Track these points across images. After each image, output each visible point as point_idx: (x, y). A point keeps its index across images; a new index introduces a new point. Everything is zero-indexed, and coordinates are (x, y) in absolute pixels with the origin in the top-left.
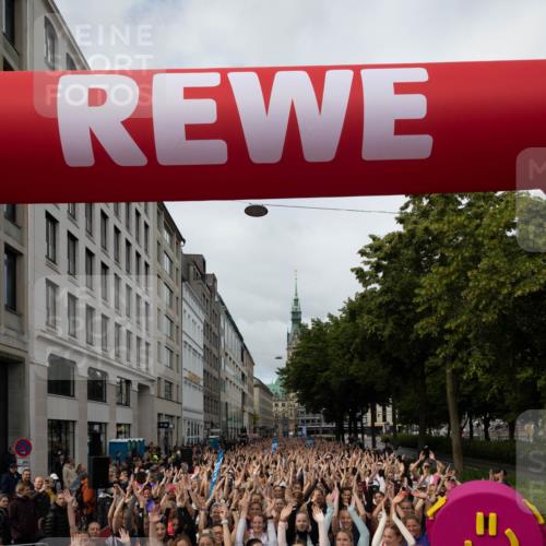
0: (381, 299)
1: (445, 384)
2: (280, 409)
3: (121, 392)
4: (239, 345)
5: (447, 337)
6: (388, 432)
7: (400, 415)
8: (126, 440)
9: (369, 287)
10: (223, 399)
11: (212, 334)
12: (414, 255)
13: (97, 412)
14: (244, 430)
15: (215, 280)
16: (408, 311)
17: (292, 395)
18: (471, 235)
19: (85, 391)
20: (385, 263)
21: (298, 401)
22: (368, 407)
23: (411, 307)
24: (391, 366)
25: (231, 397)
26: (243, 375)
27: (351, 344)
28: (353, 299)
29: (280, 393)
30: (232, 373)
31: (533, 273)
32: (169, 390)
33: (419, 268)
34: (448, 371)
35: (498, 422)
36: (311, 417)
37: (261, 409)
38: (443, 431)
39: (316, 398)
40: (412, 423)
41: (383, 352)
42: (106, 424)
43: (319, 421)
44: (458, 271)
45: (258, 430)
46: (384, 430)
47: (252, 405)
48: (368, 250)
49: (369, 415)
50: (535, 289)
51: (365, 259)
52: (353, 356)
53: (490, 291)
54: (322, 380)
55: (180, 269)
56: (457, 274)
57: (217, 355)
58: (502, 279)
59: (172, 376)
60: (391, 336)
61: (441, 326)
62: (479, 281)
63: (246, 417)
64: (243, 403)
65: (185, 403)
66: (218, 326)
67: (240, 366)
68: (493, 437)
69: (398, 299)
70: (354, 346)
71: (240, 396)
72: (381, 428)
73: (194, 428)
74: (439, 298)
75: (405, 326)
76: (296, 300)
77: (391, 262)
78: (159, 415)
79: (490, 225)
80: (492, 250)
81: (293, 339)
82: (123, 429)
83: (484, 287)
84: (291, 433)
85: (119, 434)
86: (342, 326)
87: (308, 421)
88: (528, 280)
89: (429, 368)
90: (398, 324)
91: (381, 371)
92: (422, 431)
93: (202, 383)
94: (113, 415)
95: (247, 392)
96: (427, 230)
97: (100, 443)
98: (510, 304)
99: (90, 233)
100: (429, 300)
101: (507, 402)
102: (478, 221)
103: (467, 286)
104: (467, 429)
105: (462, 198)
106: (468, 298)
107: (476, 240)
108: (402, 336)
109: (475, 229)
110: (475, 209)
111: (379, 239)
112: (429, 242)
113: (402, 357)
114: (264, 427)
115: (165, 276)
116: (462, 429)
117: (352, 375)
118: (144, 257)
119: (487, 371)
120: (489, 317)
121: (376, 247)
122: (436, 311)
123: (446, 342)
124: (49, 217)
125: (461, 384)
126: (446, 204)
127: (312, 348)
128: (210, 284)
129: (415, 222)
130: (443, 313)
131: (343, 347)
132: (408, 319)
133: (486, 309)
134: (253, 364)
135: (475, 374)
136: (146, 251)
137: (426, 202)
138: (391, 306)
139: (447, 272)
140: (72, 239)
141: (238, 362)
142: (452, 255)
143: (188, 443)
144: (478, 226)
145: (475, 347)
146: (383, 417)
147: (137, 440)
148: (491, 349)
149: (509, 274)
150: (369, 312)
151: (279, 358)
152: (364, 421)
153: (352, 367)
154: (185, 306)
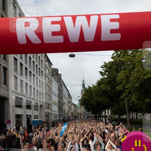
0: (107, 80)
1: (125, 103)
2: (79, 111)
4: (67, 93)
5: (126, 90)
6: (109, 117)
7: (113, 112)
8: (37, 120)
9: (104, 77)
10: (64, 108)
11: (60, 90)
12: (116, 67)
13: (29, 112)
14: (69, 117)
15: (61, 75)
16: (114, 83)
17: (83, 107)
18: (132, 62)
20: (108, 70)
21: (84, 109)
22: (104, 110)
24: (110, 99)
25: (66, 108)
26: (69, 102)
28: (99, 80)
29: (79, 106)
30: (66, 101)
32: (49, 106)
33: (117, 71)
34: (126, 100)
35: (140, 114)
36: (88, 113)
37: (74, 111)
38: (125, 117)
39: (89, 107)
40: (116, 115)
42: (31, 115)
43: (90, 114)
44: (129, 72)
45: (73, 117)
47: (71, 110)
48: (103, 66)
49: (104, 112)
50: (150, 77)
51: (103, 69)
52: (99, 96)
53: (137, 77)
54: (91, 103)
55: (51, 72)
57: (62, 96)
58: (141, 74)
59: (49, 102)
60: (110, 90)
61: (124, 87)
62: (134, 74)
63: (70, 113)
64: (69, 109)
65: (53, 109)
66: (62, 88)
68: (139, 118)
69: (112, 80)
70: (99, 93)
71: (68, 107)
72: (107, 116)
73: (56, 116)
74: (123, 79)
75: (114, 87)
76: (83, 81)
77: (110, 70)
78: (46, 113)
79: (137, 59)
80: (138, 66)
81: (83, 91)
82: (36, 117)
84: (82, 118)
85: (35, 118)
86: (96, 88)
87: (87, 114)
88: (148, 74)
89: (121, 99)
90: (112, 87)
91: (107, 100)
92: (119, 117)
93: (57, 104)
94: (33, 113)
95: (70, 106)
96: (120, 60)
97: (30, 121)
98: (143, 81)
99: (26, 63)
100: (120, 80)
101: (143, 108)
102: (134, 58)
103: (131, 76)
104: (131, 116)
105: (130, 51)
106: (131, 79)
107: (133, 63)
108: (113, 90)
109: (133, 60)
110: (133, 54)
111: (106, 63)
112: (120, 64)
113: (113, 96)
114: (75, 116)
115: (47, 75)
116: (130, 116)
117: (99, 101)
118: (41, 69)
119: (137, 100)
120: (137, 85)
121: (105, 65)
122: (122, 83)
123: (125, 92)
124: (15, 58)
125: (130, 103)
126: (125, 53)
127: (88, 94)
128: (59, 76)
129: (116, 58)
130: (125, 84)
131: (97, 94)
132: (115, 86)
133: (136, 82)
134: (72, 98)
135: (134, 101)
136: (42, 67)
137: (119, 53)
138: (110, 82)
139: (125, 72)
140: (21, 64)
141: (68, 98)
142: (127, 67)
143: (54, 120)
144: (134, 59)
145: (133, 93)
146: (108, 113)
147: (40, 120)
148: (138, 94)
149: (143, 72)
150: (104, 84)
151: (79, 97)
152: (103, 114)
153: (99, 99)
154: (53, 83)
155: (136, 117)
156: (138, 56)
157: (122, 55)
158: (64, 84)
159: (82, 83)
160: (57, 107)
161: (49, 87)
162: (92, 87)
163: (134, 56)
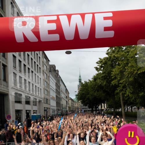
0: (102, 75)
1: (120, 97)
2: (77, 105)
3: (34, 102)
4: (65, 89)
5: (120, 85)
6: (105, 111)
7: (108, 106)
8: (36, 115)
9: (99, 72)
10: (61, 103)
11: (58, 86)
12: (111, 63)
13: (28, 107)
14: (67, 111)
15: (58, 71)
16: (110, 78)
17: (80, 101)
19: (25, 102)
20: (103, 65)
21: (81, 103)
22: (100, 104)
23: (110, 77)
25: (63, 102)
26: (66, 96)
27: (95, 87)
28: (95, 75)
29: (76, 101)
30: (63, 96)
32: (47, 101)
33: (112, 67)
34: (121, 94)
35: (135, 107)
37: (71, 105)
38: (120, 110)
39: (86, 102)
40: (111, 108)
41: (104, 89)
42: (30, 110)
43: (87, 108)
44: (123, 67)
46: (104, 110)
47: (69, 104)
48: (99, 62)
49: (100, 106)
50: (144, 71)
51: (98, 64)
52: (95, 91)
53: (131, 72)
54: (87, 97)
55: (49, 69)
56: (122, 68)
57: (59, 91)
58: (134, 69)
59: (47, 97)
60: (105, 85)
61: (119, 82)
62: (128, 70)
63: (67, 108)
64: (67, 104)
65: (51, 104)
66: (59, 84)
68: (133, 111)
69: (107, 75)
71: (66, 102)
72: (103, 109)
73: (54, 111)
74: (118, 74)
75: (109, 82)
76: (80, 76)
77: (105, 65)
78: (44, 108)
79: (131, 54)
80: (132, 61)
81: (79, 86)
84: (80, 112)
85: (34, 113)
86: (92, 83)
87: (84, 108)
88: (141, 69)
89: (116, 93)
90: (107, 82)
91: (103, 94)
92: (114, 110)
93: (55, 99)
94: (32, 108)
95: (67, 101)
96: (114, 56)
97: (29, 115)
98: (137, 75)
99: (25, 60)
100: (115, 75)
101: (137, 102)
102: (128, 53)
103: (125, 71)
104: (126, 109)
105: (124, 47)
106: (126, 74)
107: (127, 58)
108: (108, 85)
110: (127, 50)
111: (101, 59)
112: (115, 59)
113: (108, 91)
114: (72, 110)
115: (45, 71)
117: (95, 96)
118: (39, 66)
119: (131, 93)
120: (131, 79)
121: (101, 61)
122: (117, 78)
124: (14, 56)
125: (125, 98)
126: (119, 49)
127: (84, 89)
128: (57, 72)
129: (111, 54)
130: (119, 79)
131: (93, 88)
132: (110, 80)
133: (130, 77)
134: (69, 93)
135: (128, 94)
136: (40, 64)
137: (114, 49)
138: (105, 77)
139: (120, 67)
140: (20, 61)
141: (65, 93)
142: (121, 63)
143: (52, 115)
144: (128, 55)
145: (128, 87)
146: (104, 106)
147: (39, 114)
148: (132, 88)
149: (136, 67)
150: (99, 79)
151: (76, 92)
152: (99, 108)
153: (95, 94)
154: (50, 79)
155: (131, 110)
156: (132, 52)
157: (117, 51)
158: (62, 80)
159: (79, 79)
160: (55, 102)
161: (47, 83)
162: (88, 82)
163: (128, 52)
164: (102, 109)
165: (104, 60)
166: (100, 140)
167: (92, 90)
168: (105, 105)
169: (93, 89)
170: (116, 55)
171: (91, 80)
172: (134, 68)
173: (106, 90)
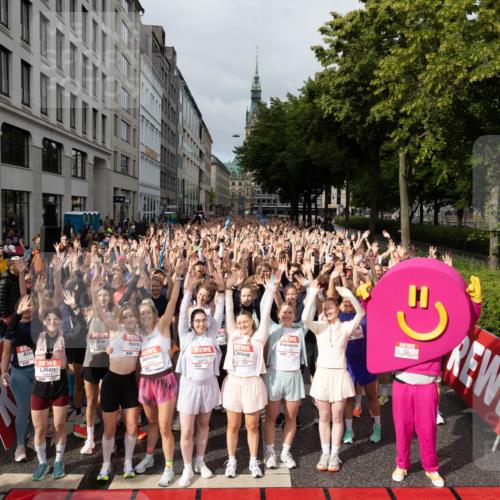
0: (340, 80)
1: (398, 168)
2: (237, 188)
3: (76, 165)
4: (196, 121)
5: (402, 121)
6: (341, 214)
7: (354, 197)
8: (82, 213)
9: (328, 67)
10: (181, 175)
11: (170, 109)
12: (375, 35)
13: (52, 184)
14: (200, 208)
15: (174, 53)
16: (365, 93)
17: (249, 173)
18: (433, 16)
19: (39, 162)
20: (345, 42)
21: (254, 181)
22: (322, 189)
23: (368, 89)
24: (347, 148)
25: (189, 174)
26: (201, 152)
27: (309, 125)
28: (313, 79)
29: (237, 171)
30: (190, 150)
31: (490, 59)
32: (126, 166)
34: (402, 155)
35: (450, 208)
36: (266, 196)
37: (217, 186)
38: (394, 216)
39: (273, 177)
40: (365, 206)
42: (61, 196)
43: (275, 201)
45: (214, 208)
46: (338, 213)
47: (208, 182)
48: (330, 28)
49: (323, 196)
50: (490, 76)
51: (325, 36)
52: (310, 137)
53: (446, 74)
54: (279, 160)
55: (138, 40)
56: (415, 56)
57: (175, 131)
59: (128, 149)
60: (347, 118)
61: (397, 109)
62: (436, 67)
63: (203, 195)
64: (200, 180)
65: (142, 179)
66: (177, 102)
67: (198, 143)
69: (357, 80)
70: (310, 127)
71: (197, 173)
72: (335, 210)
73: (150, 204)
74: (397, 81)
75: (363, 108)
76: (257, 79)
77: (351, 42)
78: (115, 189)
79: (450, 7)
80: (451, 32)
81: (253, 118)
82: (78, 202)
83: (440, 71)
84: (247, 212)
85: (74, 207)
87: (264, 201)
88: (484, 66)
89: (384, 152)
90: (355, 107)
92: (374, 214)
93: (159, 159)
94: (68, 186)
95: (204, 169)
96: (389, 10)
97: (55, 216)
98: (465, 89)
100: (386, 83)
103: (425, 69)
104: (417, 214)
106: (425, 82)
108: (358, 119)
109: (437, 11)
112: (390, 22)
113: (358, 139)
114: (220, 206)
115: (123, 48)
116: (413, 213)
117: (308, 156)
120: (443, 102)
121: (337, 25)
122: (393, 94)
123: (401, 126)
127: (269, 127)
128: (169, 58)
130: (400, 96)
131: (301, 128)
133: (440, 95)
134: (211, 142)
136: (103, 19)
138: (350, 87)
139: (405, 54)
140: (25, 2)
141: (196, 139)
143: (144, 218)
145: (428, 132)
146: (338, 199)
147: (92, 213)
148: (444, 135)
149: (466, 58)
150: (327, 93)
151: (237, 136)
152: (318, 203)
153: (309, 149)
154: (142, 79)
155: (432, 219)
159: (250, 88)
160: (157, 172)
161: (129, 95)
162: (286, 103)
164: (330, 206)
165: (351, 21)
166: (312, 317)
167: (298, 133)
168: (343, 192)
169: (303, 130)
170: (394, 6)
171: (297, 94)
172: (457, 61)
173: (350, 136)
